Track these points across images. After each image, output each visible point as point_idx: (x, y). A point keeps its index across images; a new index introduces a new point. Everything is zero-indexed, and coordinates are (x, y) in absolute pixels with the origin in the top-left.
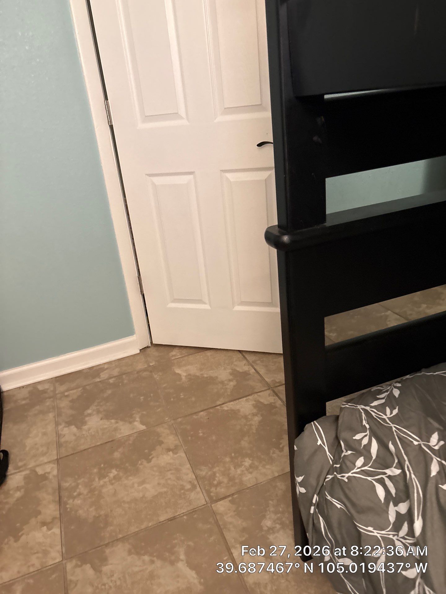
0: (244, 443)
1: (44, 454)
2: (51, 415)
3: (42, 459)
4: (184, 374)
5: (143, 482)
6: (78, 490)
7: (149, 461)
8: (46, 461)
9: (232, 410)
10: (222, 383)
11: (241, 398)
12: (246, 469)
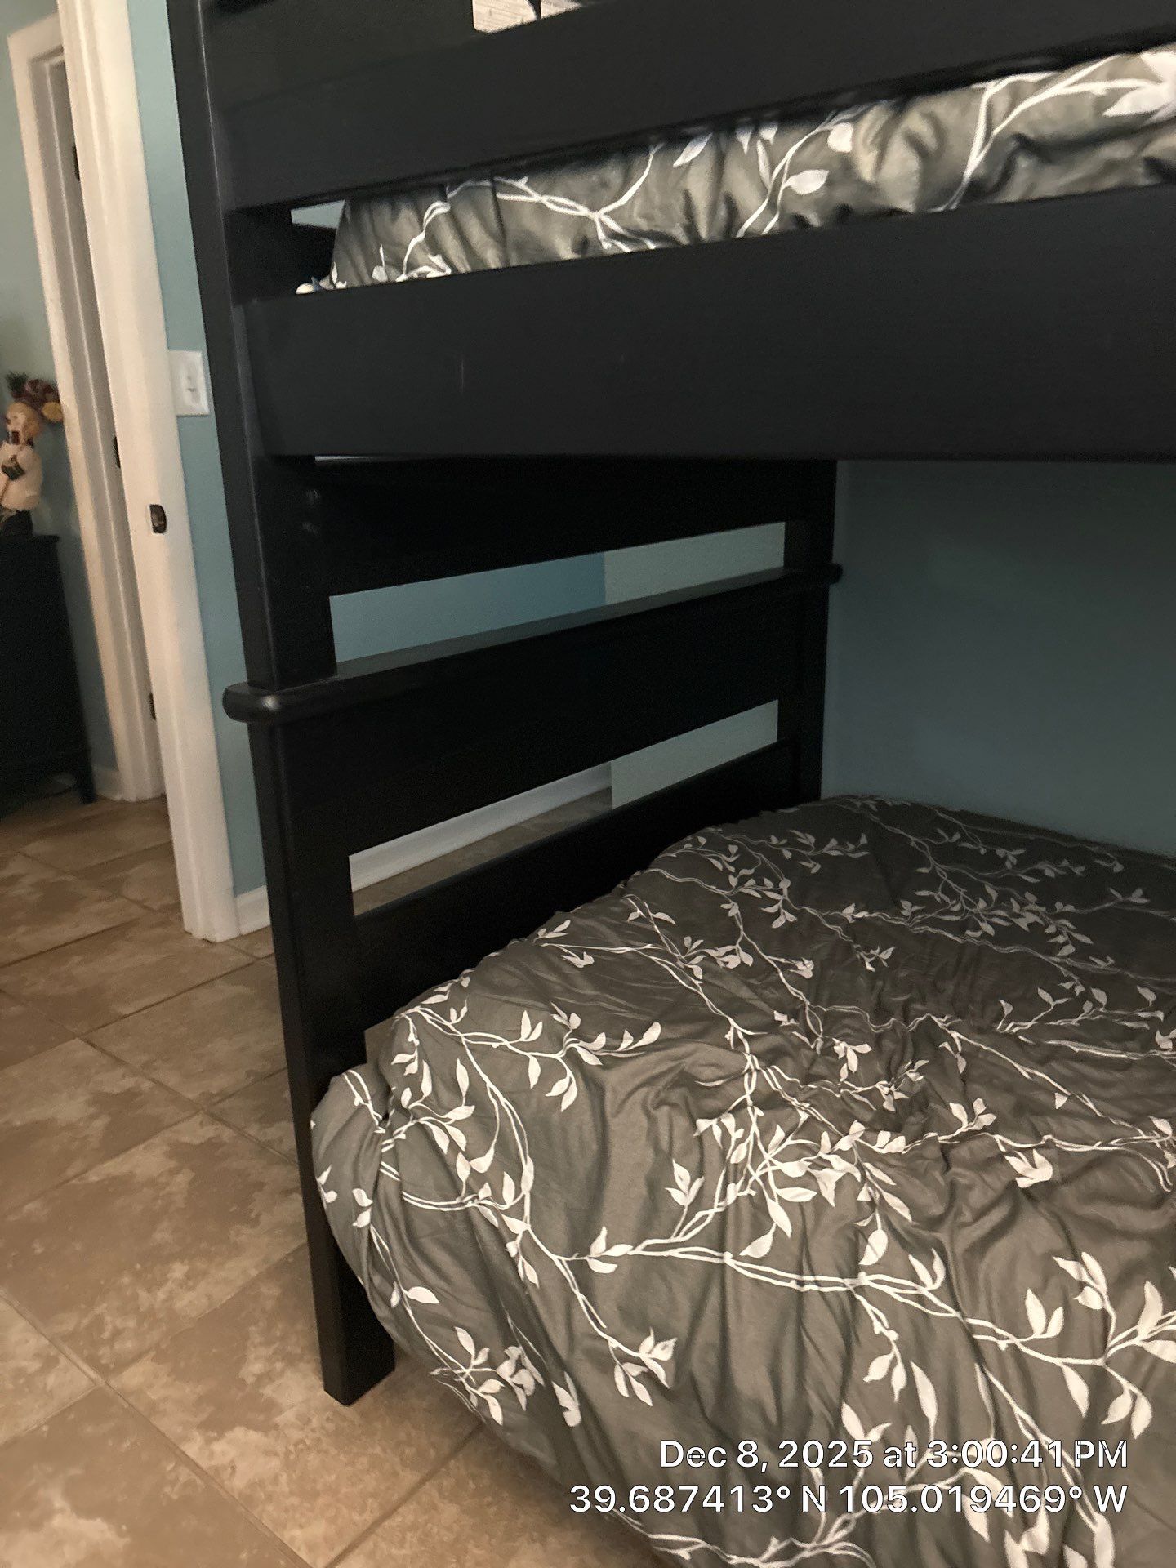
0: (162, 1234)
9: (113, 1178)
10: (71, 1127)
11: (128, 1149)
12: (179, 1285)
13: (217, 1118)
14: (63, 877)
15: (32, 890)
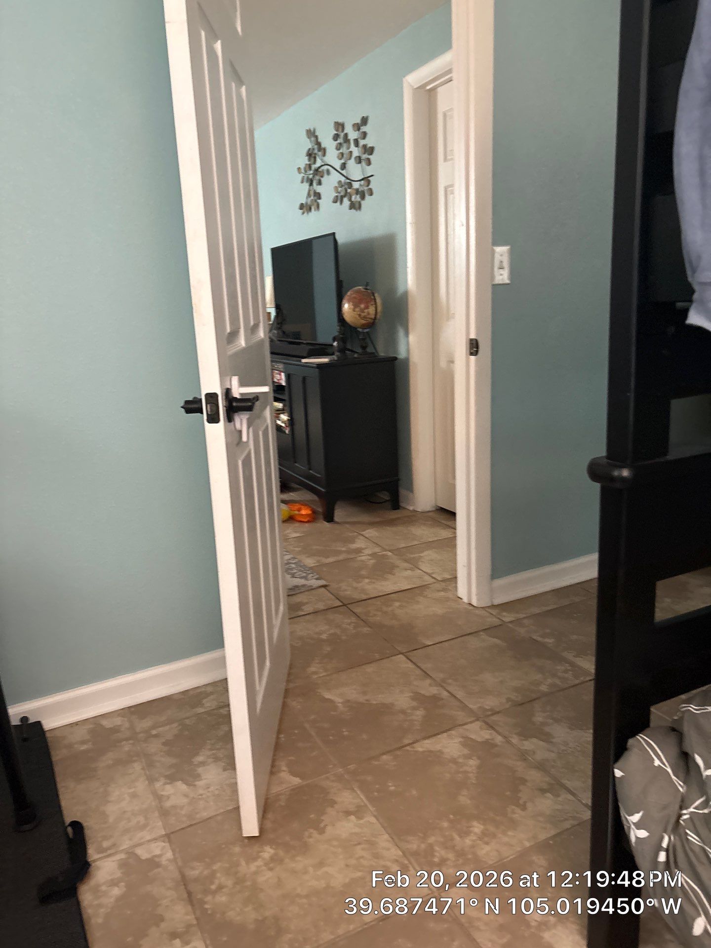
0: (464, 799)
1: (143, 827)
2: (137, 767)
3: (140, 834)
4: (338, 700)
5: (321, 864)
6: (217, 882)
7: (322, 831)
8: (148, 838)
9: (431, 752)
10: (403, 712)
11: (438, 734)
12: (479, 838)
13: (491, 727)
14: (385, 553)
15: (369, 558)
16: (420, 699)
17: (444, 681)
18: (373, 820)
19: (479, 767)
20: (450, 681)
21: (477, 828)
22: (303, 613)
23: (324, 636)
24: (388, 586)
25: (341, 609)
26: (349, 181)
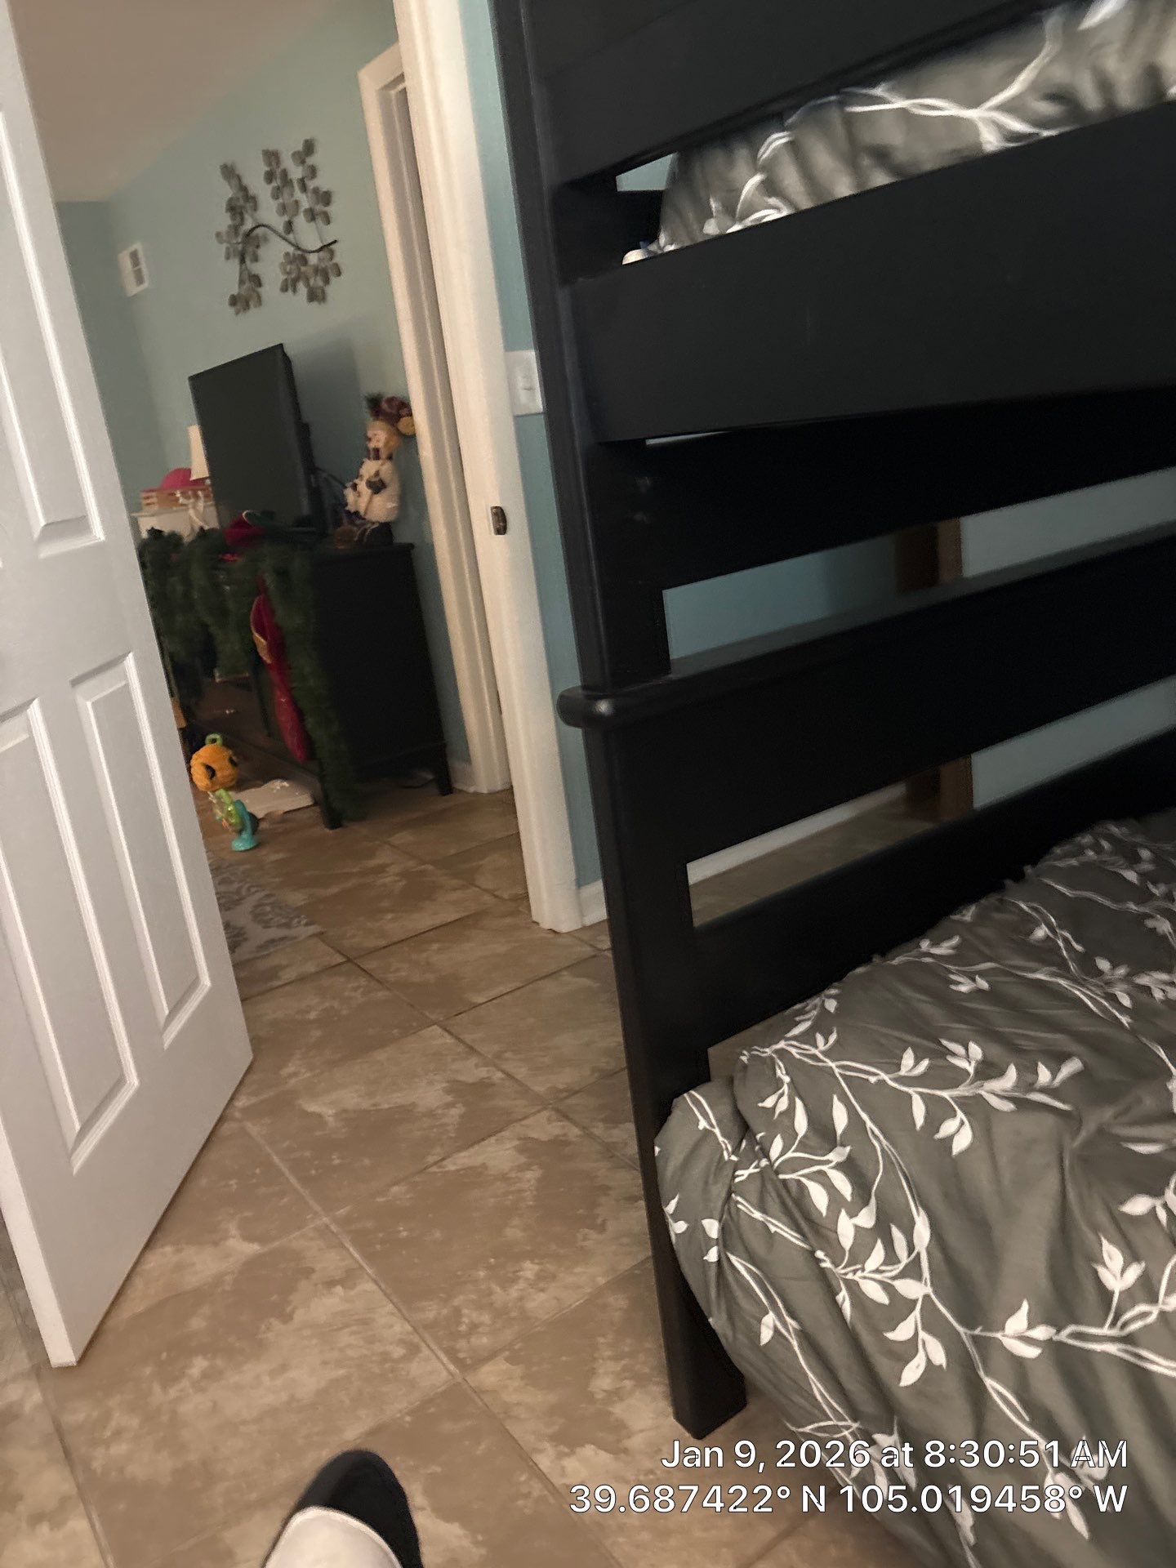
0: (514, 1232)
4: (328, 1112)
5: (284, 1368)
6: (113, 1424)
7: (287, 1318)
9: (471, 1168)
10: (430, 1114)
11: (483, 1139)
12: (530, 1285)
13: (565, 1116)
14: (423, 867)
15: (397, 878)
16: (458, 1089)
17: (498, 1056)
18: (370, 1286)
19: (539, 1180)
20: (508, 1055)
21: (529, 1269)
22: (280, 983)
23: (313, 1015)
24: (423, 920)
25: (344, 968)
26: (299, 252)
